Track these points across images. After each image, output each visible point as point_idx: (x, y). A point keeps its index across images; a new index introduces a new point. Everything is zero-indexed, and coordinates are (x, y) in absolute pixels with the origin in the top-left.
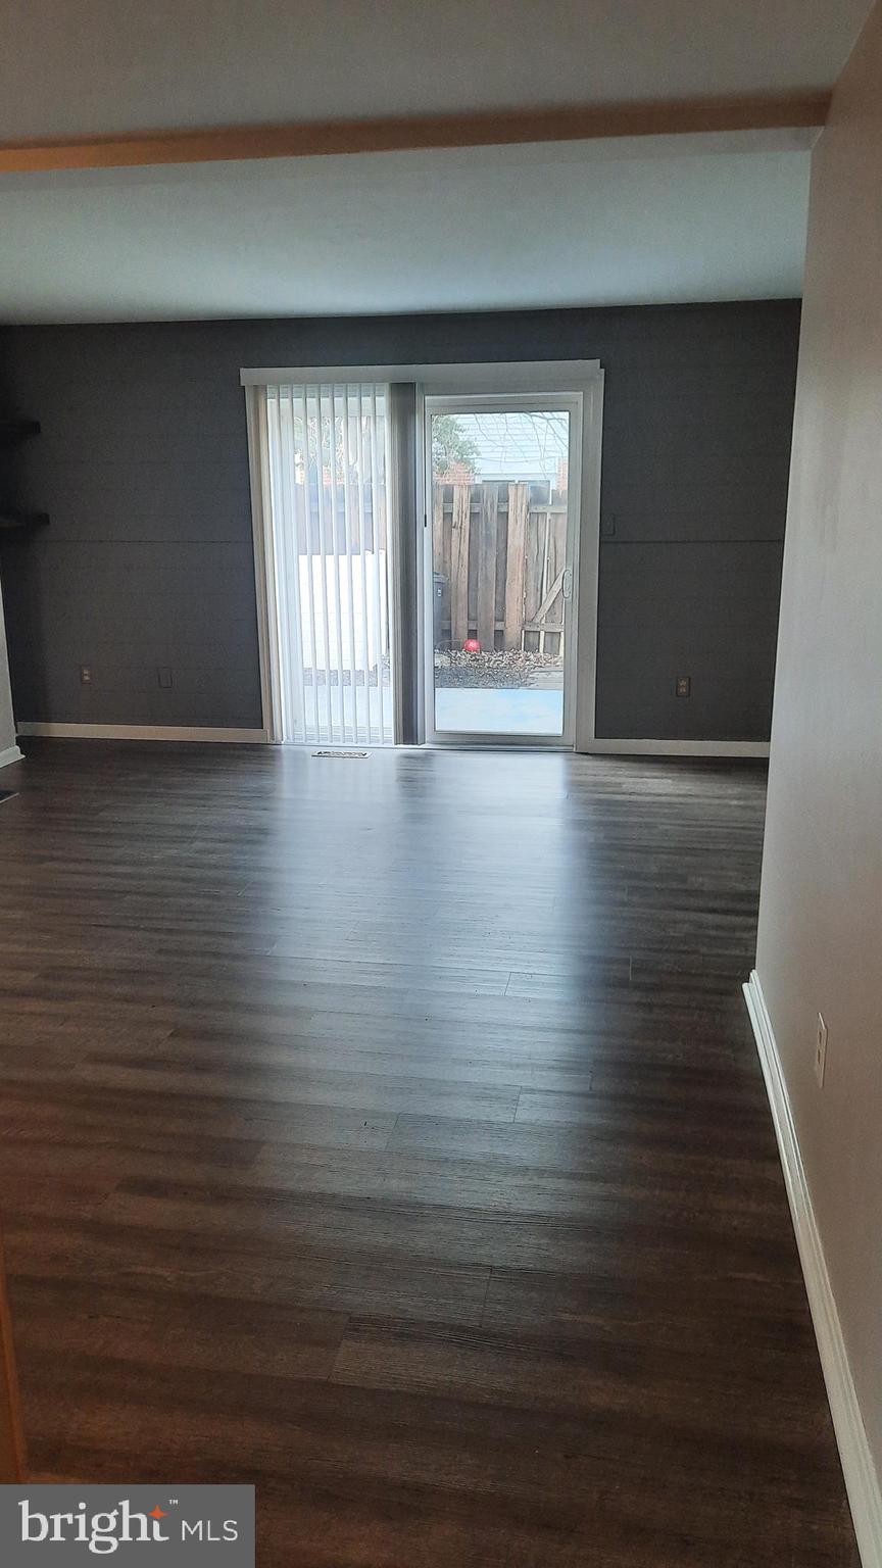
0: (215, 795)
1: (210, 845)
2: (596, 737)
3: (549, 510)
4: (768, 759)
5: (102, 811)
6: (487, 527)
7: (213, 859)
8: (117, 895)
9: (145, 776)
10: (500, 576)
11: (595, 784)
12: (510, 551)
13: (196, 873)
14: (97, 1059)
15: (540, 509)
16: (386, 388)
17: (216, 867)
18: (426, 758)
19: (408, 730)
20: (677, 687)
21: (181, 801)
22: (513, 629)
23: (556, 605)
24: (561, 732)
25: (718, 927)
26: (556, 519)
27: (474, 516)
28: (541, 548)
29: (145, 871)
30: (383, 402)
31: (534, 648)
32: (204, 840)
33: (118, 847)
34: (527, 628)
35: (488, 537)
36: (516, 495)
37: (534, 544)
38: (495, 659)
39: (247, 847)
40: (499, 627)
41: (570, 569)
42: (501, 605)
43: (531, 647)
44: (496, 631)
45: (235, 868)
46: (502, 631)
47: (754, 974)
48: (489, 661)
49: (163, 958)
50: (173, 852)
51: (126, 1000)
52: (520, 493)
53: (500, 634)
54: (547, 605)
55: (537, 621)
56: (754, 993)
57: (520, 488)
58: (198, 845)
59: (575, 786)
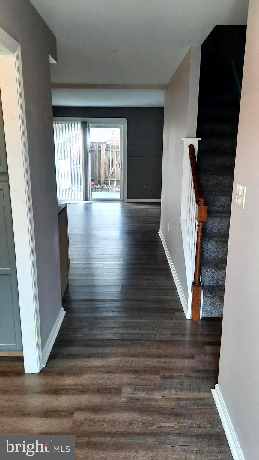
2: (127, 199)
3: (111, 150)
4: (161, 203)
6: (96, 154)
10: (99, 166)
11: (128, 207)
12: (101, 160)
15: (108, 150)
16: (80, 122)
18: (91, 203)
19: (86, 198)
20: (144, 187)
22: (103, 179)
23: (113, 174)
24: (120, 198)
25: (154, 226)
26: (112, 152)
27: (92, 151)
28: (109, 159)
30: (79, 125)
31: (108, 184)
34: (106, 179)
35: (96, 156)
36: (102, 146)
37: (107, 158)
38: (99, 186)
40: (99, 179)
41: (121, 162)
42: (100, 173)
43: (107, 184)
44: (98, 180)
46: (100, 180)
47: (160, 230)
48: (97, 187)
52: (103, 146)
53: (99, 181)
54: (111, 174)
55: (108, 177)
56: (160, 233)
57: (103, 144)
59: (123, 208)
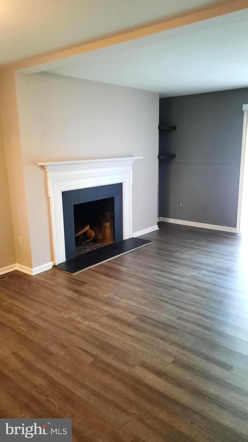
0: (215, 252)
1: (208, 273)
5: (176, 252)
7: (207, 279)
8: (171, 288)
9: (193, 241)
13: (200, 284)
14: (144, 366)
17: (207, 283)
21: (202, 252)
29: (183, 279)
32: (207, 270)
33: (176, 268)
39: (221, 276)
45: (215, 285)
49: (179, 321)
50: (194, 273)
51: (162, 339)
58: (204, 272)
